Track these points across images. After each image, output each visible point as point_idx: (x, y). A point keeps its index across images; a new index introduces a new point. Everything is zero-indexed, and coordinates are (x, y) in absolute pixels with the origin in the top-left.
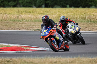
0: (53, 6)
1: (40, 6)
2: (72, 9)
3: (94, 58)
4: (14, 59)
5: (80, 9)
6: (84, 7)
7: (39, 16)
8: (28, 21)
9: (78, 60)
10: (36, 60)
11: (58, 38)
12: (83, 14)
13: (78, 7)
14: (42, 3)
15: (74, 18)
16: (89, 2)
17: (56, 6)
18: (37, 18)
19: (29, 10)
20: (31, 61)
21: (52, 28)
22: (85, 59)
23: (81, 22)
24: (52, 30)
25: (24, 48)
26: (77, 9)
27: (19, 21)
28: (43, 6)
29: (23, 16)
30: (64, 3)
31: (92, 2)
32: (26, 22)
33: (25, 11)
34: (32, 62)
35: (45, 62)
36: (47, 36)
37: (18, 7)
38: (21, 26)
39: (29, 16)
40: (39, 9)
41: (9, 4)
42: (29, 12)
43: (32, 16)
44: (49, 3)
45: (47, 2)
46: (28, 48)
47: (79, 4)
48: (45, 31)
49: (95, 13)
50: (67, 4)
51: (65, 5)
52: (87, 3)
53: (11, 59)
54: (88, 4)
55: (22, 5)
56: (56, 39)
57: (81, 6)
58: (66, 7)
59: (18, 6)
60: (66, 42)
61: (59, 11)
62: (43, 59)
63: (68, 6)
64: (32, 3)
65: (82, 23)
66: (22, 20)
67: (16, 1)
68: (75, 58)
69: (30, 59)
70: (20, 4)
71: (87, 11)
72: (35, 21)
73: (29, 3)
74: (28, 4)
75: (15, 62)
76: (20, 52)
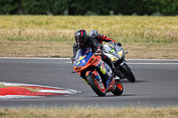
0: (83, 13)
1: (59, 13)
2: (119, 18)
3: (158, 109)
4: (13, 110)
5: (134, 19)
6: (141, 14)
7: (59, 31)
8: (38, 39)
9: (129, 112)
10: (53, 111)
11: (104, 70)
12: (139, 27)
13: (130, 14)
14: (63, 8)
15: (121, 35)
16: (151, 5)
17: (88, 12)
18: (54, 35)
19: (40, 20)
20: (44, 113)
21: (93, 52)
22: (142, 110)
23: (135, 41)
24: (93, 57)
25: (31, 90)
26: (128, 18)
27: (21, 40)
28: (66, 12)
29: (29, 31)
30: (105, 7)
31: (155, 4)
32: (34, 43)
33: (33, 22)
34: (45, 116)
35: (68, 116)
36: (84, 67)
37: (19, 14)
38: (26, 49)
39: (40, 31)
40: (57, 18)
41: (4, 8)
42: (41, 24)
43: (46, 31)
44: (76, 7)
45: (73, 5)
46: (38, 91)
47: (131, 8)
48: (81, 58)
49: (162, 24)
50: (110, 9)
51: (106, 10)
52: (146, 6)
53: (7, 110)
54: (148, 8)
55: (26, 11)
56: (101, 73)
57: (136, 11)
58: (108, 14)
59: (20, 12)
60: (117, 78)
61: (94, 22)
62: (65, 110)
63: (112, 12)
64: (44, 7)
65: (138, 44)
66: (28, 38)
67: (17, 4)
68: (123, 109)
69: (42, 110)
70: (23, 9)
71: (146, 21)
72: (51, 40)
73: (40, 6)
74: (37, 9)
75: (14, 116)
76: (23, 96)
